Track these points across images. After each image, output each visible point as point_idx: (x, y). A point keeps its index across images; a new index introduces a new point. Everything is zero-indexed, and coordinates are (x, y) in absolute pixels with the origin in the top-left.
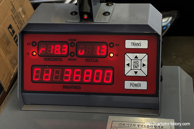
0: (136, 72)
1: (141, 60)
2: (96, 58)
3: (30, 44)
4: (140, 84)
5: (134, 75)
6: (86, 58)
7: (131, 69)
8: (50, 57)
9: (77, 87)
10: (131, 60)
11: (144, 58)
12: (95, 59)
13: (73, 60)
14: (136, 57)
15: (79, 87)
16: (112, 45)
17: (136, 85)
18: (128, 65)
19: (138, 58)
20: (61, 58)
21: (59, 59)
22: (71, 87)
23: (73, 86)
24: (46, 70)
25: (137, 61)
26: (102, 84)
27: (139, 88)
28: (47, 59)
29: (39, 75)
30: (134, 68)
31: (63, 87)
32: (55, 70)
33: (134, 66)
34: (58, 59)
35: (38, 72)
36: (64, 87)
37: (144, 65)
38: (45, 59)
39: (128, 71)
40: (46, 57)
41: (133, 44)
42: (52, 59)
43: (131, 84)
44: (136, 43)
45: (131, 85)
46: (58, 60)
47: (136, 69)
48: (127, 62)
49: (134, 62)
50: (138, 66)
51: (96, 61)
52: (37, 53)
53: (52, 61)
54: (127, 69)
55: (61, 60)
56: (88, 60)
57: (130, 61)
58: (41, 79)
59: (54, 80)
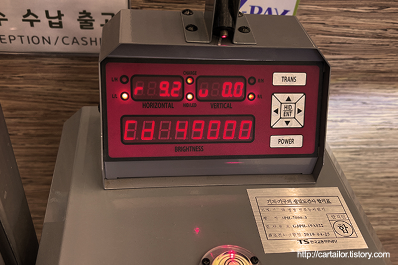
1: (295, 103)
3: (117, 79)
4: (293, 139)
5: (285, 126)
6: (212, 103)
7: (281, 118)
8: (153, 102)
9: (197, 148)
10: (281, 103)
11: (299, 100)
12: (226, 103)
13: (192, 106)
15: (200, 148)
16: (252, 81)
17: (287, 141)
18: (276, 111)
19: (290, 101)
20: (171, 103)
21: (168, 104)
22: (188, 149)
23: (191, 147)
25: (290, 105)
26: (236, 141)
27: (291, 146)
28: (148, 104)
29: (133, 132)
30: (285, 116)
31: (176, 149)
32: (161, 122)
33: (285, 112)
34: (165, 104)
37: (299, 111)
38: (145, 105)
40: (146, 102)
41: (285, 79)
42: (155, 104)
43: (279, 139)
44: (289, 77)
45: (279, 142)
46: (165, 107)
47: (288, 117)
48: (275, 106)
49: (285, 107)
50: (291, 112)
51: (227, 107)
53: (156, 108)
54: (274, 117)
55: (171, 106)
56: (216, 105)
57: (279, 106)
58: (137, 139)
59: (159, 139)
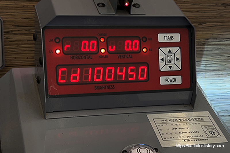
0: (170, 67)
1: (174, 54)
2: (130, 54)
3: (52, 40)
4: (175, 78)
5: (169, 69)
6: (119, 55)
7: (166, 64)
8: (77, 55)
9: (110, 86)
10: (165, 54)
11: (177, 52)
12: (128, 55)
13: (105, 57)
14: (170, 51)
15: (112, 86)
16: (144, 40)
17: (171, 80)
18: (162, 60)
19: (171, 52)
20: (90, 55)
21: (88, 57)
22: (104, 87)
23: (106, 86)
24: (73, 70)
25: (171, 55)
26: (137, 81)
27: (174, 83)
28: (74, 57)
29: (65, 77)
30: (168, 63)
31: (95, 88)
32: (84, 69)
33: (168, 60)
34: (86, 56)
35: (63, 73)
37: (177, 59)
38: (72, 58)
39: (163, 67)
40: (73, 56)
41: (166, 38)
42: (79, 57)
43: (166, 79)
44: (169, 37)
45: (166, 81)
46: (86, 58)
47: (170, 63)
48: (161, 56)
49: (168, 57)
50: (172, 60)
51: (129, 57)
52: (62, 51)
53: (80, 59)
54: (161, 64)
55: (90, 58)
56: (121, 56)
57: (164, 56)
58: (68, 81)
59: (83, 81)
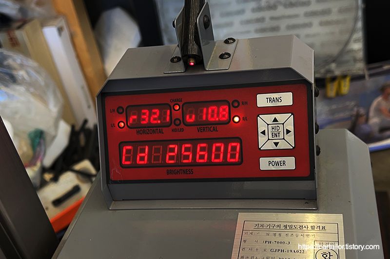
0: (276, 144)
1: (283, 124)
2: (214, 126)
3: (114, 110)
4: (283, 161)
6: (198, 127)
7: (269, 139)
8: (145, 129)
9: (188, 171)
10: (268, 125)
11: (287, 121)
12: (211, 127)
13: (179, 130)
16: (236, 104)
17: (277, 164)
18: (263, 133)
19: (277, 121)
20: (161, 128)
22: (179, 172)
23: (181, 170)
24: (140, 149)
25: (277, 126)
26: (225, 164)
27: (283, 168)
28: (141, 131)
29: (130, 157)
30: (272, 137)
32: (154, 147)
33: (272, 133)
34: (156, 130)
36: (168, 172)
37: (288, 132)
38: (138, 132)
39: (264, 143)
41: (270, 100)
43: (269, 161)
44: (273, 98)
45: (269, 164)
46: (156, 133)
47: (276, 138)
48: (261, 128)
49: (272, 128)
50: (279, 133)
51: (213, 130)
52: (126, 124)
53: (148, 133)
54: (262, 139)
55: (161, 132)
56: (201, 128)
57: (266, 127)
58: (133, 163)
59: (152, 162)
